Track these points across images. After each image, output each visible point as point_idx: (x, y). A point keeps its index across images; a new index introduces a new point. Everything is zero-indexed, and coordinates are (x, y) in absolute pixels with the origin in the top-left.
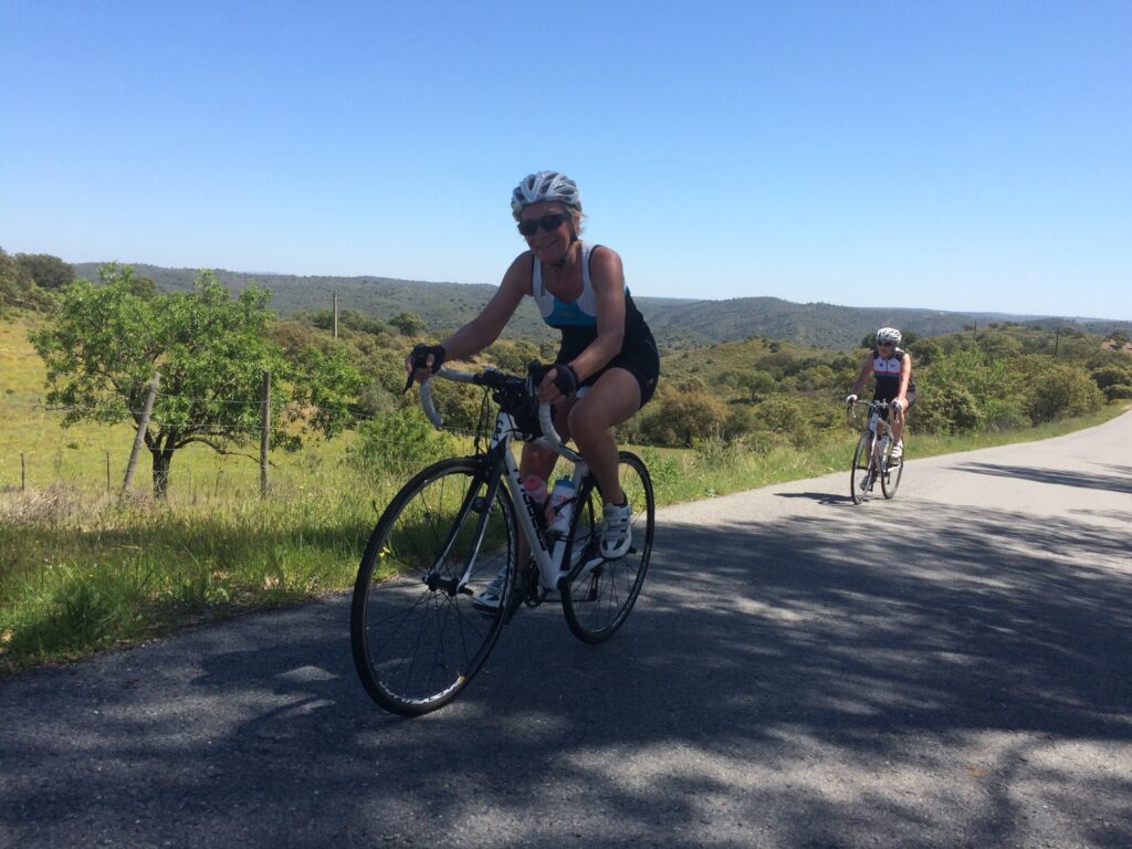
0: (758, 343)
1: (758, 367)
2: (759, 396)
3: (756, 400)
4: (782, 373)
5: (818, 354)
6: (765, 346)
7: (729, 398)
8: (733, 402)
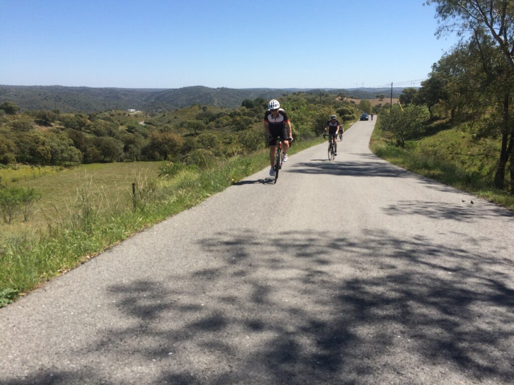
0: (196, 107)
1: (197, 118)
2: (198, 132)
3: (197, 134)
4: (208, 120)
5: (224, 111)
6: (200, 108)
7: (184, 134)
8: (186, 136)
